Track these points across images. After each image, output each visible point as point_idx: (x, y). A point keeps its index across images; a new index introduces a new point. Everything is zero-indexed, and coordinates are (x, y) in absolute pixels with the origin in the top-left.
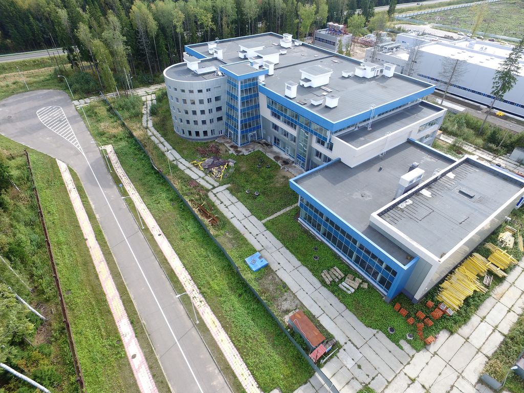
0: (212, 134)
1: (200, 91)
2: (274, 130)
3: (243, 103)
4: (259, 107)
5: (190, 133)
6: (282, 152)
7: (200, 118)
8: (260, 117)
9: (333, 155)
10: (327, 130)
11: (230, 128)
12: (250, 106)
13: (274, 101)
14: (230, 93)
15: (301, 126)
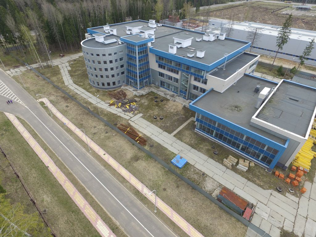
0: (118, 84)
1: (110, 55)
2: (160, 77)
3: (139, 61)
4: (149, 63)
5: (103, 84)
6: (167, 90)
7: (110, 73)
8: (150, 70)
9: (207, 87)
10: (204, 71)
11: (130, 79)
12: (144, 62)
13: (162, 57)
14: (129, 55)
15: (183, 71)
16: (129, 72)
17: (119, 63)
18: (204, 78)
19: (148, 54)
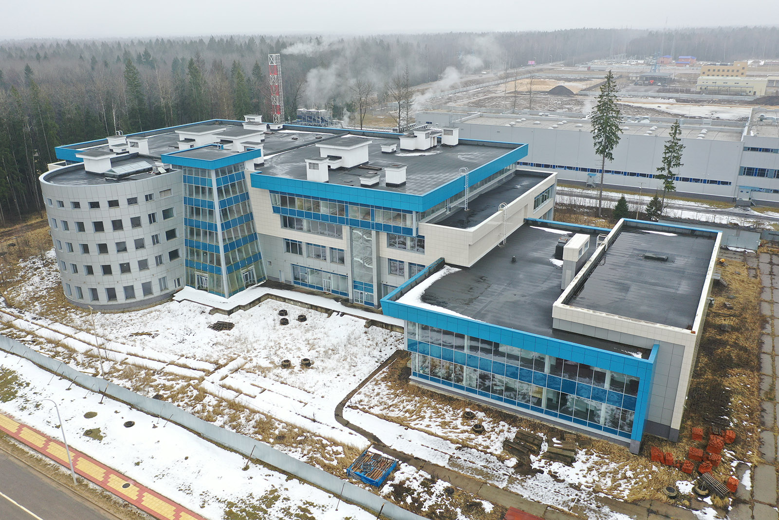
1: (132, 201)
3: (224, 212)
4: (252, 218)
5: (112, 294)
7: (133, 255)
8: (256, 238)
10: (411, 212)
11: (199, 269)
12: (236, 216)
13: (289, 194)
14: (190, 200)
15: (354, 224)
16: (192, 253)
17: (162, 226)
18: (414, 235)
19: (247, 193)
